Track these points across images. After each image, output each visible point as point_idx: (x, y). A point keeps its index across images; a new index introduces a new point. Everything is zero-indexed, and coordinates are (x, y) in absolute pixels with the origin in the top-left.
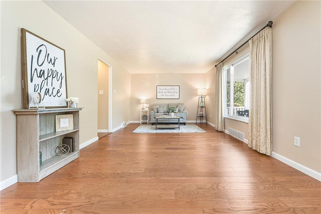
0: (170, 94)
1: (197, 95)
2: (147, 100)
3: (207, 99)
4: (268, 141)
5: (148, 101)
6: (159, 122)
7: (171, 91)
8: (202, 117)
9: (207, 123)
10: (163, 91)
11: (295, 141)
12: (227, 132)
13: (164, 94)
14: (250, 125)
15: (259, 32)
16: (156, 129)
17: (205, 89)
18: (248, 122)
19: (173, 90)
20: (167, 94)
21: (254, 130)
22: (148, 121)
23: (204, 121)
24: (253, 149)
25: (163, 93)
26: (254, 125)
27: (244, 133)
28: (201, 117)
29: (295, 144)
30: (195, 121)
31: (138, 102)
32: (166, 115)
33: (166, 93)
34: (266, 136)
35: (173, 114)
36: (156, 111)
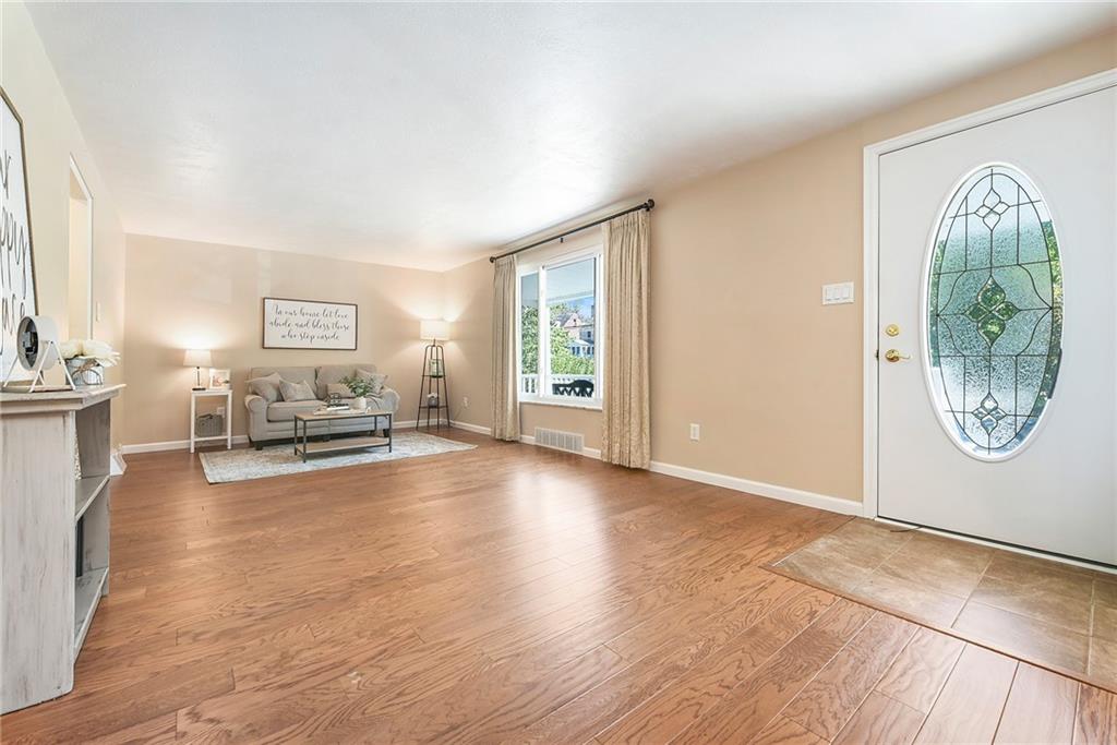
0: (319, 332)
1: (417, 338)
2: (213, 352)
3: (452, 351)
4: (646, 440)
5: (220, 359)
6: (310, 432)
7: (324, 321)
8: (437, 407)
9: (449, 426)
10: (293, 320)
11: (692, 432)
12: (529, 439)
13: (296, 331)
14: (605, 412)
15: (627, 212)
16: (307, 457)
17: (442, 320)
18: (601, 408)
19: (334, 320)
20: (310, 331)
21: (617, 421)
22: (229, 437)
23: (443, 420)
24: (614, 462)
25: (294, 328)
26: (617, 411)
27: (582, 436)
28: (432, 407)
29: (692, 437)
30: (413, 423)
31: (173, 361)
32: (337, 405)
33: (304, 329)
34: (641, 430)
35: (363, 401)
36: (272, 394)
